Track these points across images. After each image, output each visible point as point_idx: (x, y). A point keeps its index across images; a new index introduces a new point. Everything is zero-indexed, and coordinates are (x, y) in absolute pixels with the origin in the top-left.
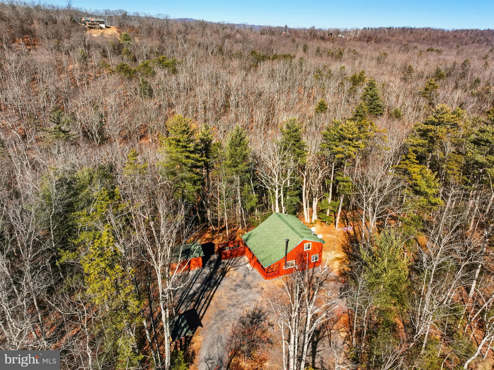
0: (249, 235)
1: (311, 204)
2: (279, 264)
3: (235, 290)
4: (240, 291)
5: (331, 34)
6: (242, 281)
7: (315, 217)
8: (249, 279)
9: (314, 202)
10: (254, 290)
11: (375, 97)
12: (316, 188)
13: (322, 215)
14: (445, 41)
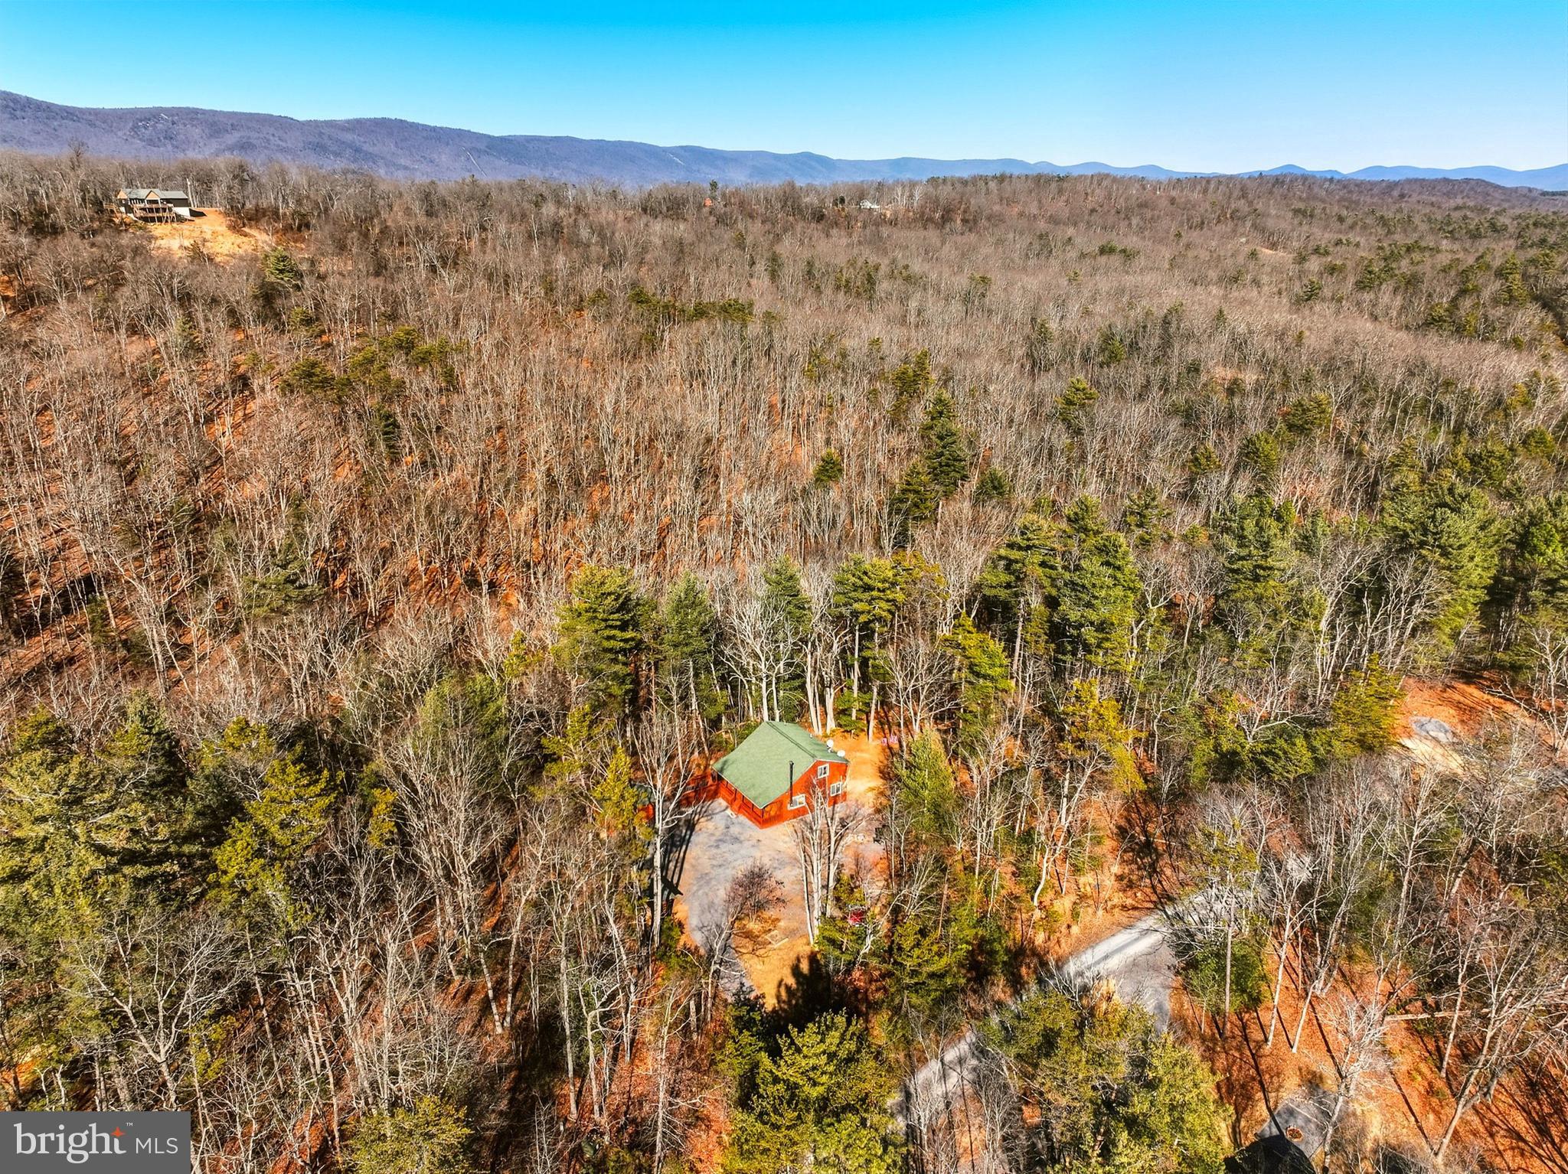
0: (725, 763)
1: (823, 701)
2: (780, 803)
3: (717, 847)
4: (724, 847)
5: (842, 200)
6: (725, 834)
7: (831, 724)
8: (735, 830)
9: (827, 697)
10: (746, 844)
11: (950, 440)
12: (829, 673)
13: (844, 720)
14: (1149, 214)
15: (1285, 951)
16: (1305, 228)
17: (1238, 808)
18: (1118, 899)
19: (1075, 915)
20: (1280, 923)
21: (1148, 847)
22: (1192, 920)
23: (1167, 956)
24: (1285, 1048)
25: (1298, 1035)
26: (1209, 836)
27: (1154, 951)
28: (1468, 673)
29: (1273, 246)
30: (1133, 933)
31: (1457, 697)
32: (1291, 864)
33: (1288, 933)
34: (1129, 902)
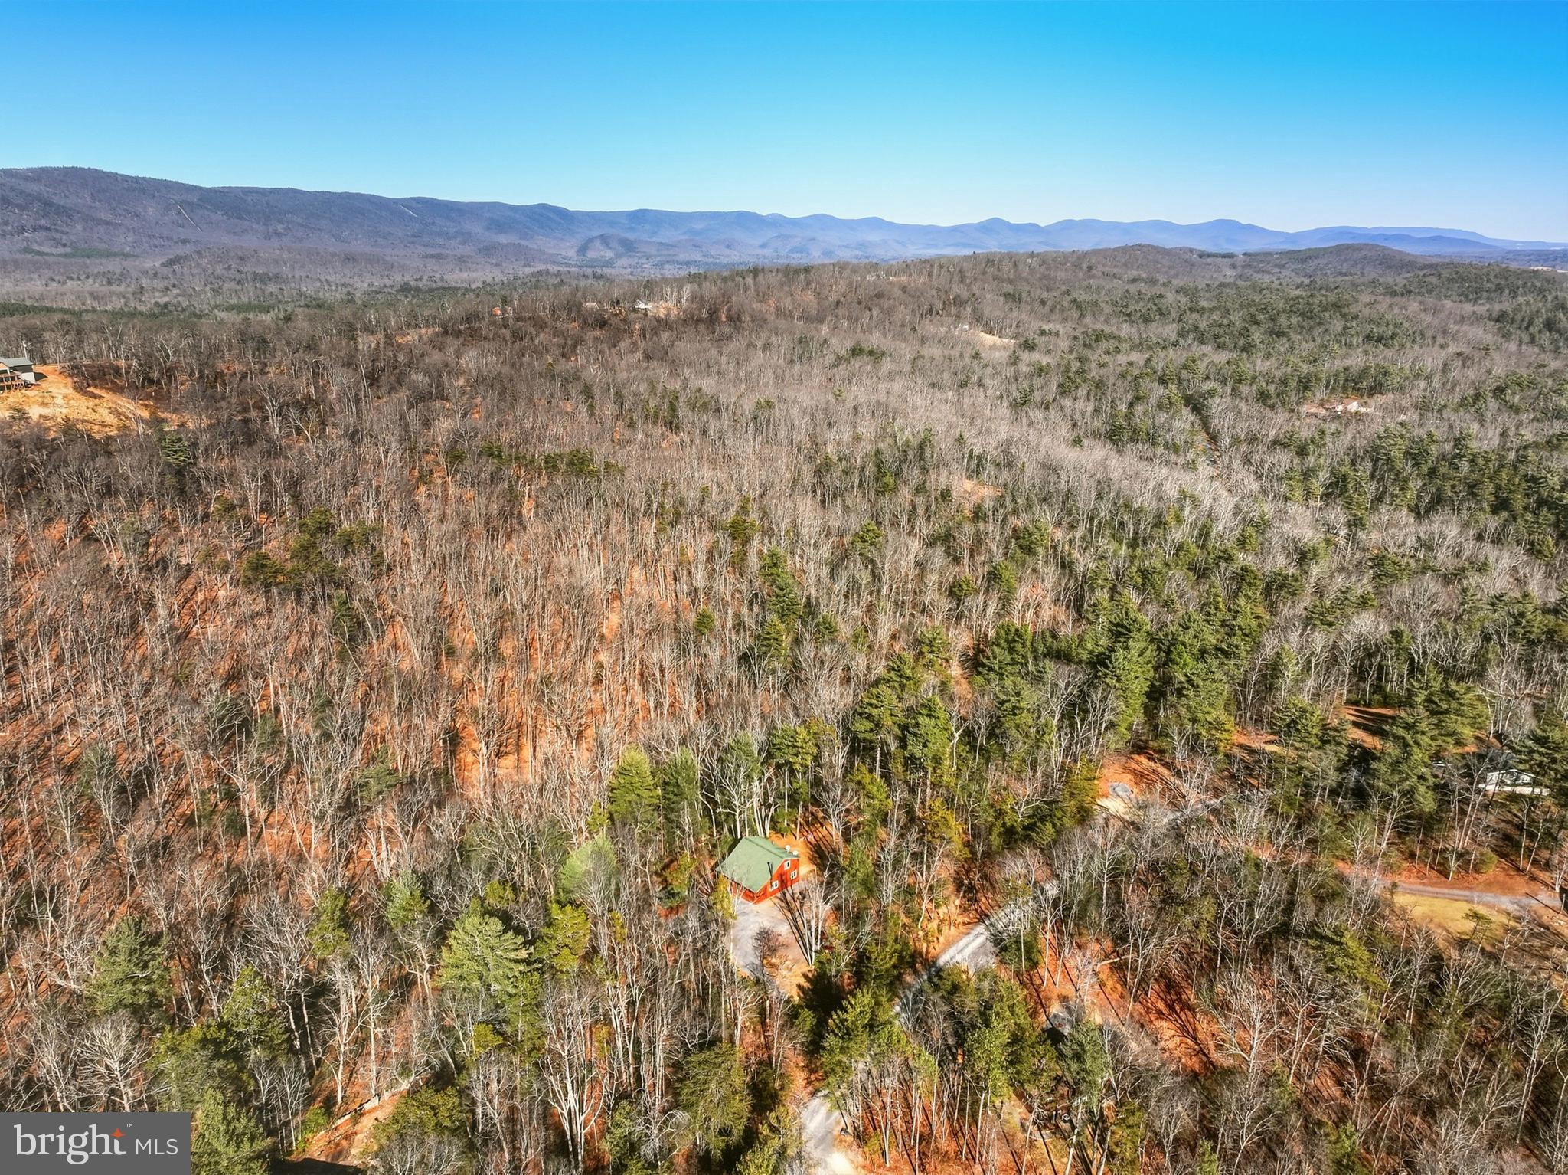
8: (745, 907)
10: (752, 914)
15: (1049, 936)
16: (1015, 313)
17: (1020, 862)
18: (960, 920)
19: (940, 931)
20: (1045, 920)
21: (971, 888)
22: (1000, 926)
23: (990, 946)
24: (1052, 986)
25: (1058, 978)
26: (1008, 881)
27: (983, 945)
28: (1139, 748)
29: (991, 332)
30: (971, 937)
31: (1134, 765)
32: (1047, 887)
33: (1049, 926)
34: (967, 920)
